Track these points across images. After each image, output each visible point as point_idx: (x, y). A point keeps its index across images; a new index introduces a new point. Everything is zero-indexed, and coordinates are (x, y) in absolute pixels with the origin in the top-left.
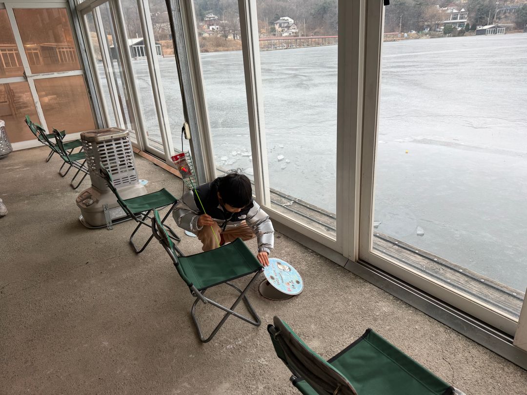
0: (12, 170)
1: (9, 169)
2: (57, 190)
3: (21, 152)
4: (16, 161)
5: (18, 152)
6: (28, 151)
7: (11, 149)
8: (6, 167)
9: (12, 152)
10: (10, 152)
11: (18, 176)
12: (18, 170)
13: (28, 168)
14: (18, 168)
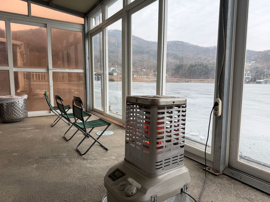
0: (25, 131)
1: (23, 130)
2: (64, 154)
3: (33, 118)
4: (29, 124)
5: (31, 118)
6: (37, 118)
7: (27, 115)
8: (21, 128)
9: (27, 117)
10: (26, 118)
11: (29, 136)
12: (29, 131)
13: (38, 131)
14: (29, 130)
